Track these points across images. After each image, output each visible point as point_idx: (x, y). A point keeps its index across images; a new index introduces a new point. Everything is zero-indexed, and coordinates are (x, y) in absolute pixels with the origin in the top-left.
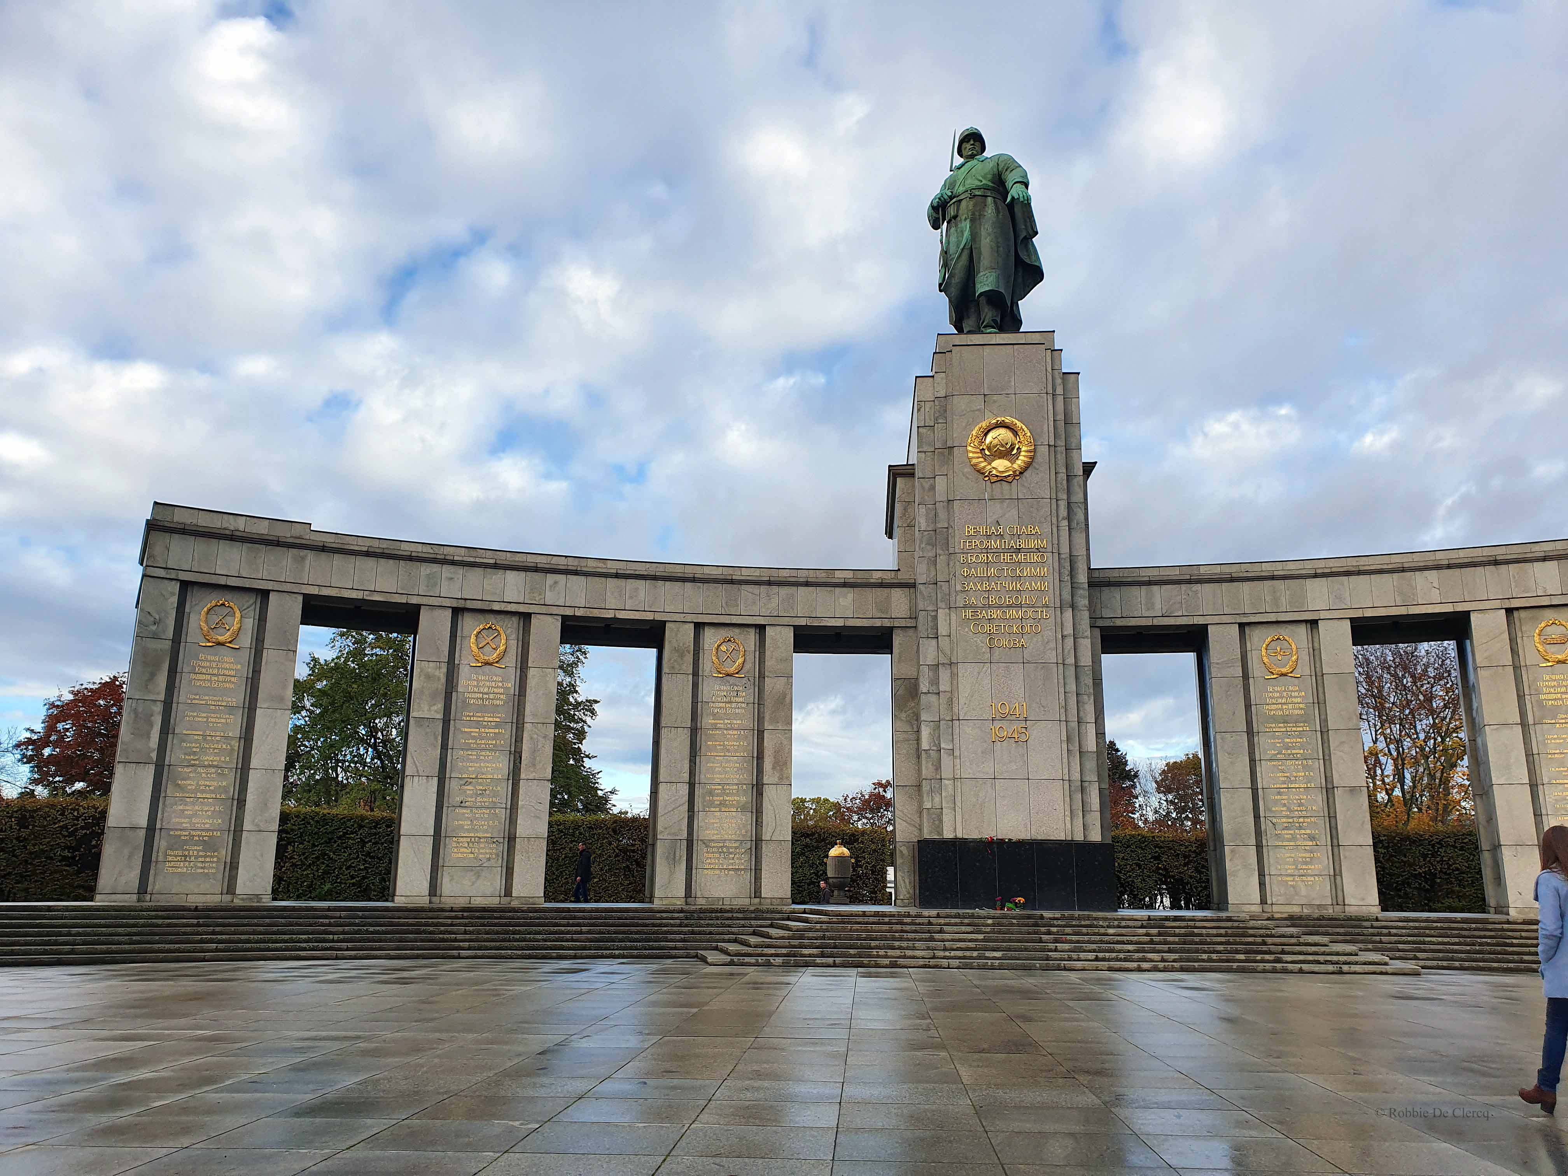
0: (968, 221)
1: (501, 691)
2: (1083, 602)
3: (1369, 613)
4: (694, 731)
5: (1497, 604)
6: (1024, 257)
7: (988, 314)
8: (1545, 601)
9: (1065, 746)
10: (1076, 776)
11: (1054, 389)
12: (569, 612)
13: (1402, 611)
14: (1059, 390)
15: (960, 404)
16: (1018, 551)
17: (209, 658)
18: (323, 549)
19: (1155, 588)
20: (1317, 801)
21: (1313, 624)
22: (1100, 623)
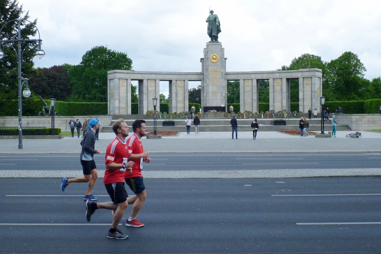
1: (153, 89)
3: (258, 79)
4: (176, 94)
5: (272, 78)
7: (214, 38)
8: (277, 78)
9: (221, 95)
10: (222, 99)
12: (160, 79)
13: (262, 78)
14: (222, 50)
15: (209, 52)
16: (216, 72)
17: (122, 87)
18: (133, 73)
20: (251, 101)
21: (252, 80)
22: (227, 79)
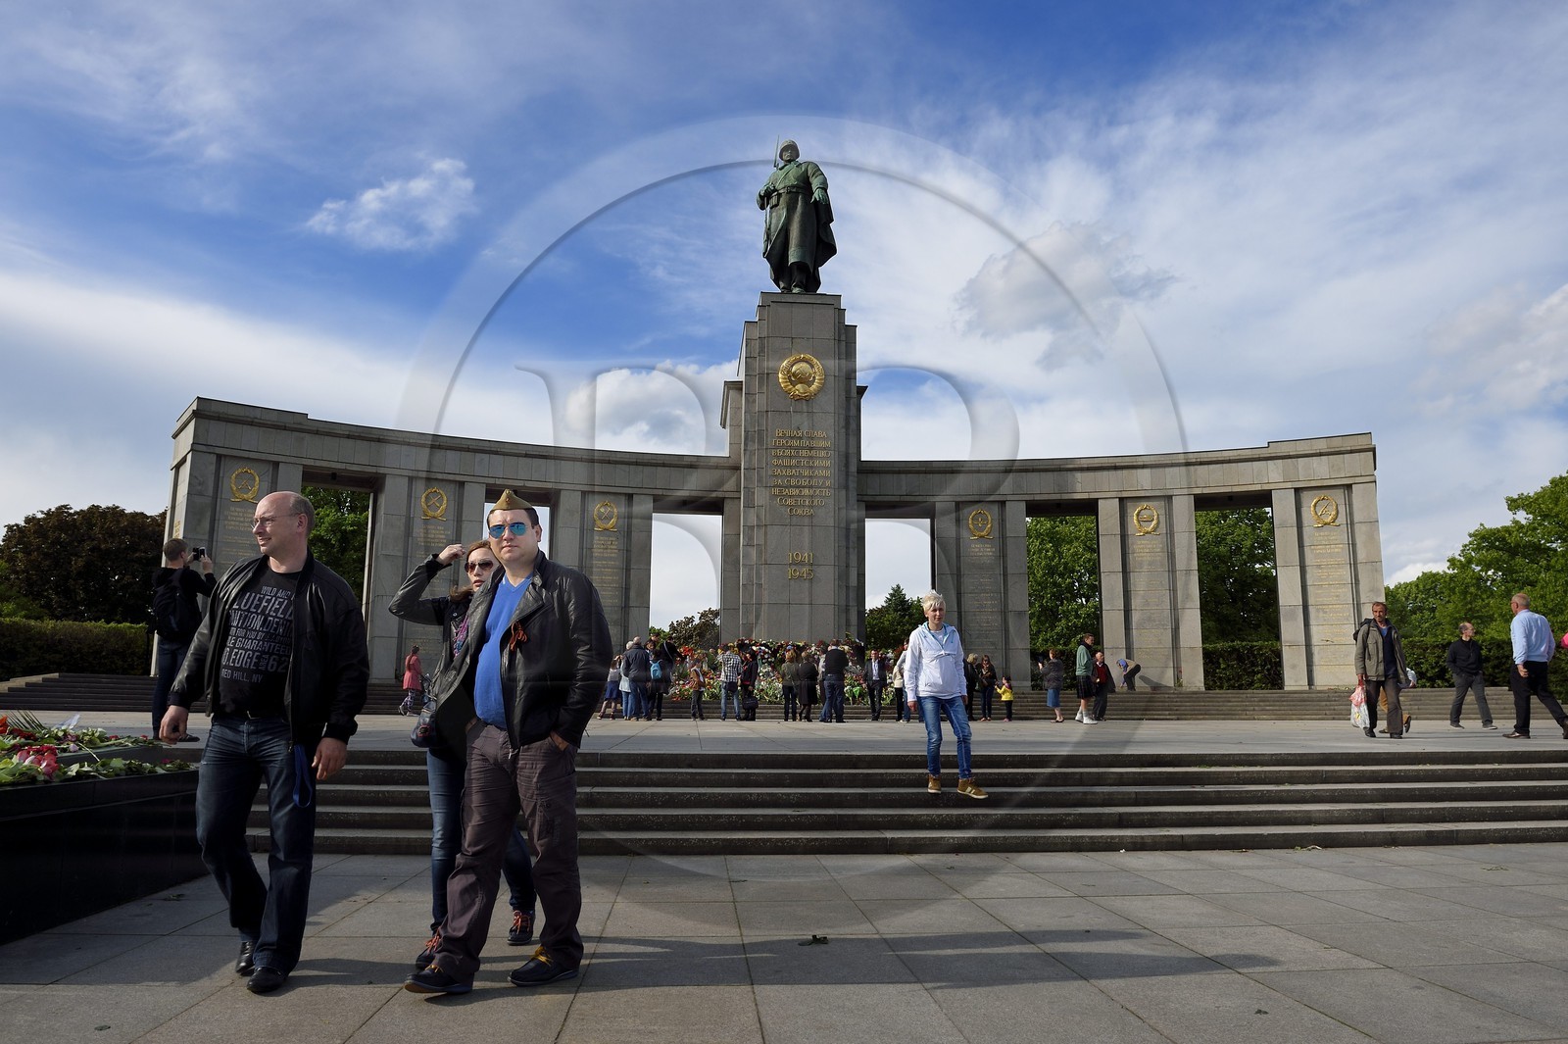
0: (785, 210)
1: (443, 537)
2: (853, 485)
3: (1037, 498)
5: (1114, 494)
6: (824, 238)
7: (797, 277)
8: (1142, 494)
9: (837, 583)
10: (843, 603)
11: (839, 337)
12: (491, 481)
13: (1057, 497)
14: (843, 338)
15: (775, 342)
16: (811, 449)
17: (238, 509)
18: (317, 433)
19: (903, 476)
20: (996, 620)
21: (1003, 503)
22: (866, 498)
